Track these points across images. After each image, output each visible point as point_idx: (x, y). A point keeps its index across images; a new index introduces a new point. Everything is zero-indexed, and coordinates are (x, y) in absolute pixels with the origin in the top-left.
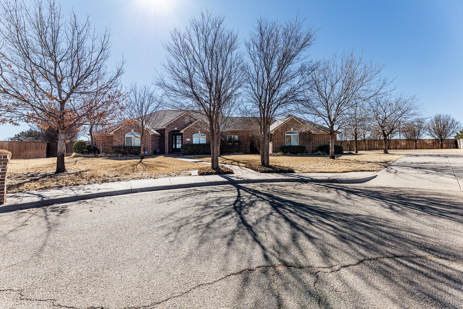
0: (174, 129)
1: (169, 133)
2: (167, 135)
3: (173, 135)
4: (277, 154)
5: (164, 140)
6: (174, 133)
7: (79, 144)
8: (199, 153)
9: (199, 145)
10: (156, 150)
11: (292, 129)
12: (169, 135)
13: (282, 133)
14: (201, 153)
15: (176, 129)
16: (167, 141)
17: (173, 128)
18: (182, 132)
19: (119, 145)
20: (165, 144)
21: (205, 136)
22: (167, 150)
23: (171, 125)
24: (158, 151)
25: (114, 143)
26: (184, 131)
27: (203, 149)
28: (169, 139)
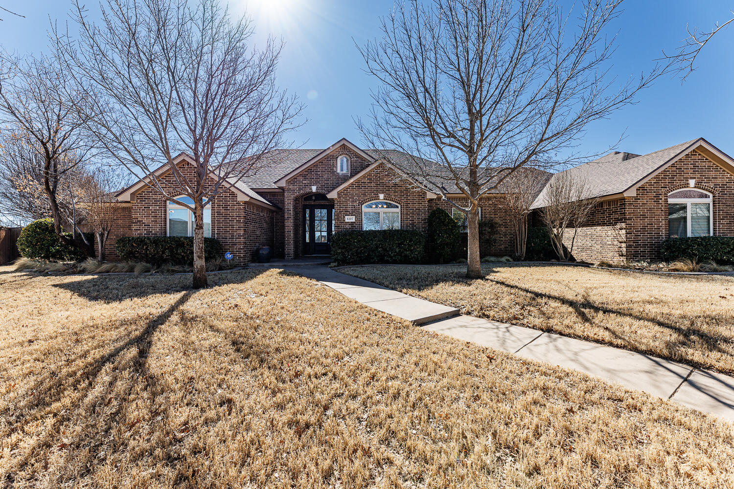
0: (308, 190)
1: (296, 200)
2: (289, 205)
3: (305, 207)
4: (672, 266)
5: (283, 222)
6: (307, 203)
7: (34, 231)
8: (386, 258)
9: (387, 235)
10: (258, 250)
11: (692, 183)
12: (295, 208)
13: (657, 197)
14: (391, 257)
15: (314, 189)
16: (289, 224)
17: (306, 185)
18: (333, 195)
19: (149, 232)
20: (284, 232)
21: (397, 207)
22: (290, 248)
23: (301, 179)
24: (265, 251)
25: (134, 227)
26: (338, 194)
27: (399, 245)
28: (296, 219)
